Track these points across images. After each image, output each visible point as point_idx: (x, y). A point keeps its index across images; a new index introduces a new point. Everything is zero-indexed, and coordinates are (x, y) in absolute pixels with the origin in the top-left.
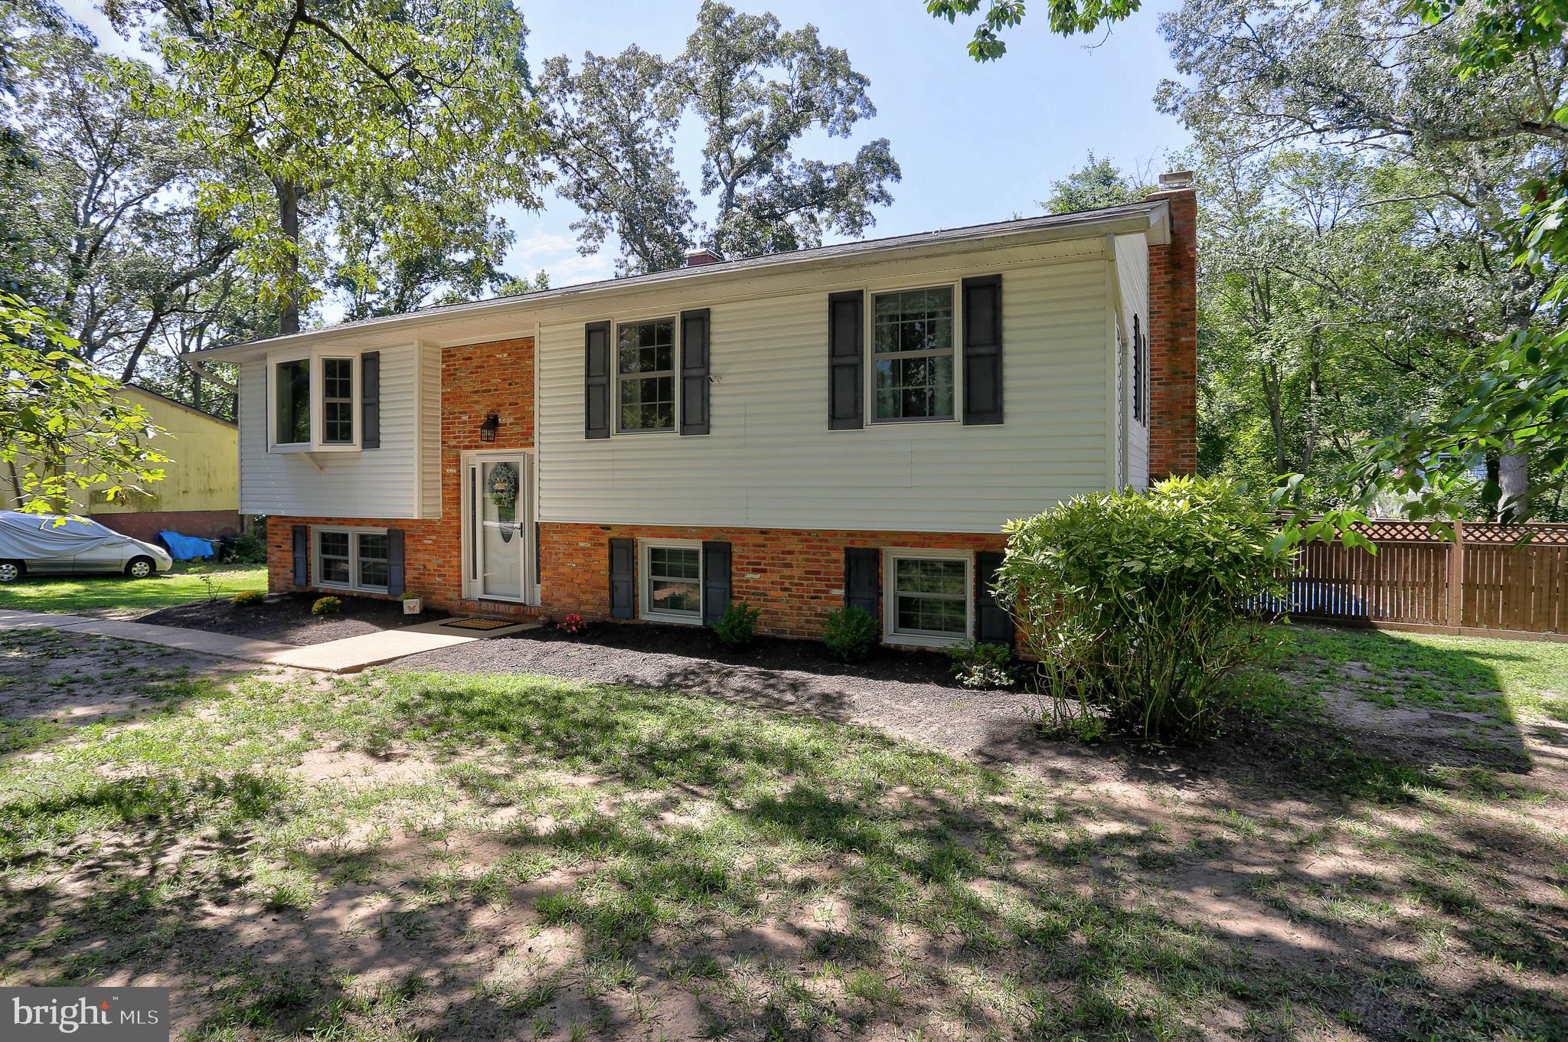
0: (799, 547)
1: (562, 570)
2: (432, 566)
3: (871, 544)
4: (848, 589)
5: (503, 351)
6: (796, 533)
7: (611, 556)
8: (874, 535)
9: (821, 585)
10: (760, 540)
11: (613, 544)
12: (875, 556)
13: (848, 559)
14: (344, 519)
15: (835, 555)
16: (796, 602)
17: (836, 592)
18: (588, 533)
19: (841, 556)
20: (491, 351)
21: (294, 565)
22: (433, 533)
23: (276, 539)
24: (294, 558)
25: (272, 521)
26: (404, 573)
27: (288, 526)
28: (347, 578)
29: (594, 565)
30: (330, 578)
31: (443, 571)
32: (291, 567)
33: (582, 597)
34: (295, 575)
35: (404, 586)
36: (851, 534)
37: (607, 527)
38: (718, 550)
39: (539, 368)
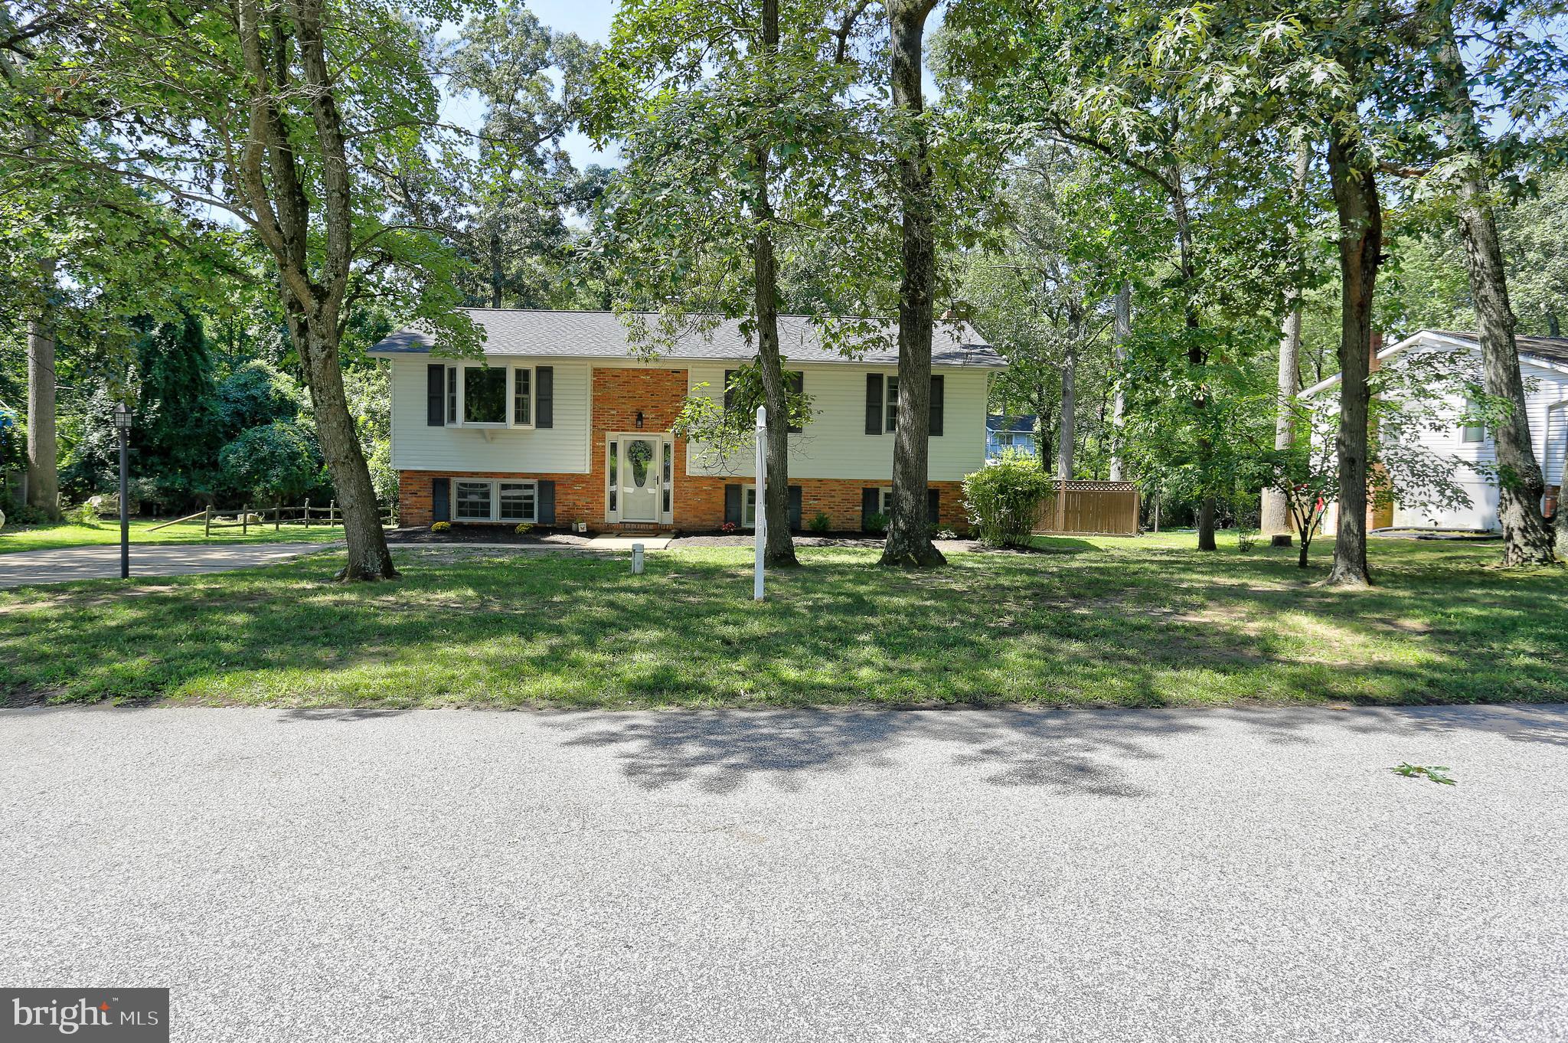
0: (840, 487)
1: (689, 502)
2: (580, 504)
3: (875, 486)
4: (864, 507)
5: (647, 374)
6: (837, 481)
7: (726, 494)
8: (876, 482)
9: (850, 505)
10: (818, 484)
11: (727, 487)
12: (877, 491)
13: (864, 494)
14: (492, 473)
15: (857, 491)
16: (837, 514)
17: (857, 508)
18: (710, 482)
19: (861, 492)
20: (636, 374)
21: (434, 506)
22: (583, 482)
23: (410, 488)
24: (434, 501)
25: (406, 475)
26: (553, 509)
27: (426, 478)
28: (487, 514)
29: (714, 500)
30: (466, 515)
31: (591, 506)
32: (431, 508)
33: (704, 517)
34: (434, 514)
35: (554, 517)
36: (865, 481)
37: (723, 479)
38: (794, 490)
39: (690, 390)
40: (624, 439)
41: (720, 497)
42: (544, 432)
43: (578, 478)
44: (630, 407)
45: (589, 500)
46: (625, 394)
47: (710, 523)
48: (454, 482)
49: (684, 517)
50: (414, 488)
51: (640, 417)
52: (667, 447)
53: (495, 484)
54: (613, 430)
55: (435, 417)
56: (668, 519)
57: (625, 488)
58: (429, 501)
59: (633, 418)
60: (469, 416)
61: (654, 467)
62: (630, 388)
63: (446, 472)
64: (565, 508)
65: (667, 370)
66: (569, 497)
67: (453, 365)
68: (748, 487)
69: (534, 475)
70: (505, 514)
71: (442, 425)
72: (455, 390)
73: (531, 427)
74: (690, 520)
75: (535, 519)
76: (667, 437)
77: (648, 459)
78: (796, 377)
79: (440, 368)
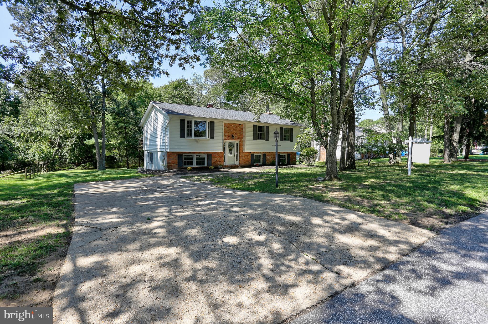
0: (273, 154)
2: (218, 160)
5: (234, 125)
10: (269, 153)
11: (251, 154)
14: (194, 152)
18: (248, 153)
21: (178, 163)
25: (169, 153)
26: (211, 162)
27: (176, 154)
29: (248, 158)
33: (246, 162)
34: (178, 165)
35: (212, 165)
37: (250, 152)
38: (264, 155)
39: (246, 129)
40: (228, 142)
41: (250, 157)
42: (212, 140)
43: (218, 153)
44: (230, 134)
45: (220, 160)
46: (229, 130)
47: (248, 164)
48: (184, 155)
50: (172, 157)
51: (233, 136)
52: (237, 144)
53: (195, 155)
54: (226, 140)
55: (182, 136)
56: (237, 163)
57: (228, 155)
58: (177, 161)
59: (231, 137)
60: (187, 137)
61: (234, 150)
62: (230, 128)
63: (182, 152)
64: (214, 162)
65: (238, 124)
66: (215, 158)
67: (189, 120)
68: (255, 154)
69: (206, 153)
70: (197, 164)
71: (184, 137)
72: (191, 127)
73: (209, 139)
74: (243, 163)
75: (206, 165)
76: (237, 142)
77: (233, 147)
78: (267, 127)
79: (184, 120)
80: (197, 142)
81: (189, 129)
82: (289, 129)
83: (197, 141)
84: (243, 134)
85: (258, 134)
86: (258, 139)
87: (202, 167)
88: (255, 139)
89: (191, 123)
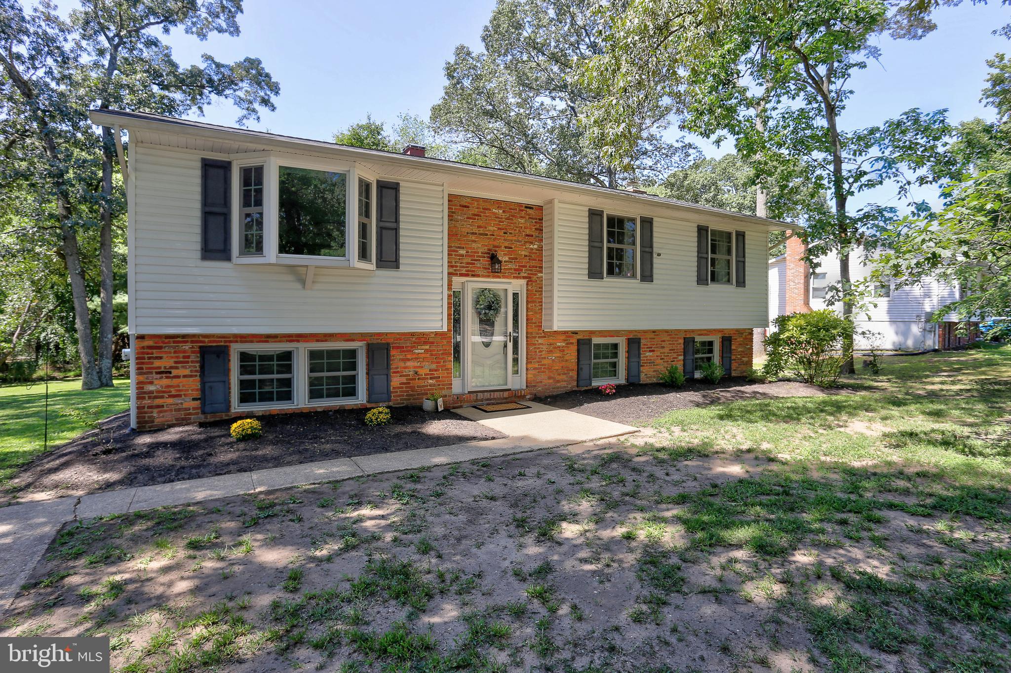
0: (667, 338)
1: (545, 362)
2: (423, 372)
3: (694, 335)
4: (684, 356)
6: (667, 331)
7: (578, 351)
8: (695, 331)
9: (675, 355)
10: (652, 336)
11: (579, 343)
12: (695, 340)
13: (684, 343)
15: (680, 341)
16: (666, 365)
17: (680, 358)
20: (487, 205)
21: (203, 390)
22: (425, 343)
23: (157, 363)
24: (203, 383)
25: (147, 343)
26: (388, 381)
27: (187, 347)
28: (287, 396)
29: (566, 357)
30: (321, 396)
31: (436, 374)
32: (197, 394)
33: (558, 378)
34: (203, 404)
35: (389, 392)
36: (686, 331)
37: (575, 333)
38: (634, 342)
39: (557, 228)
40: (472, 286)
41: (572, 354)
42: (387, 274)
43: (421, 338)
44: (480, 247)
45: (434, 366)
46: (475, 230)
47: (564, 384)
48: (235, 350)
49: (539, 379)
50: (165, 363)
51: (494, 259)
52: (515, 296)
53: (301, 351)
54: (462, 275)
55: (215, 248)
56: (517, 382)
58: (193, 385)
59: (485, 261)
60: (242, 253)
61: (504, 319)
62: (480, 223)
63: (223, 336)
64: (404, 380)
65: (520, 205)
66: (408, 364)
67: (251, 161)
68: (596, 340)
69: (361, 336)
70: (314, 394)
71: (228, 258)
72: (259, 203)
73: (371, 266)
74: (545, 383)
75: (361, 398)
76: (517, 285)
77: (497, 310)
78: (647, 223)
79: (226, 167)
80: (303, 282)
81: (252, 210)
82: (729, 235)
83: (300, 277)
84: (540, 249)
85: (610, 250)
86: (611, 272)
87: (341, 412)
88: (594, 273)
89: (259, 181)
